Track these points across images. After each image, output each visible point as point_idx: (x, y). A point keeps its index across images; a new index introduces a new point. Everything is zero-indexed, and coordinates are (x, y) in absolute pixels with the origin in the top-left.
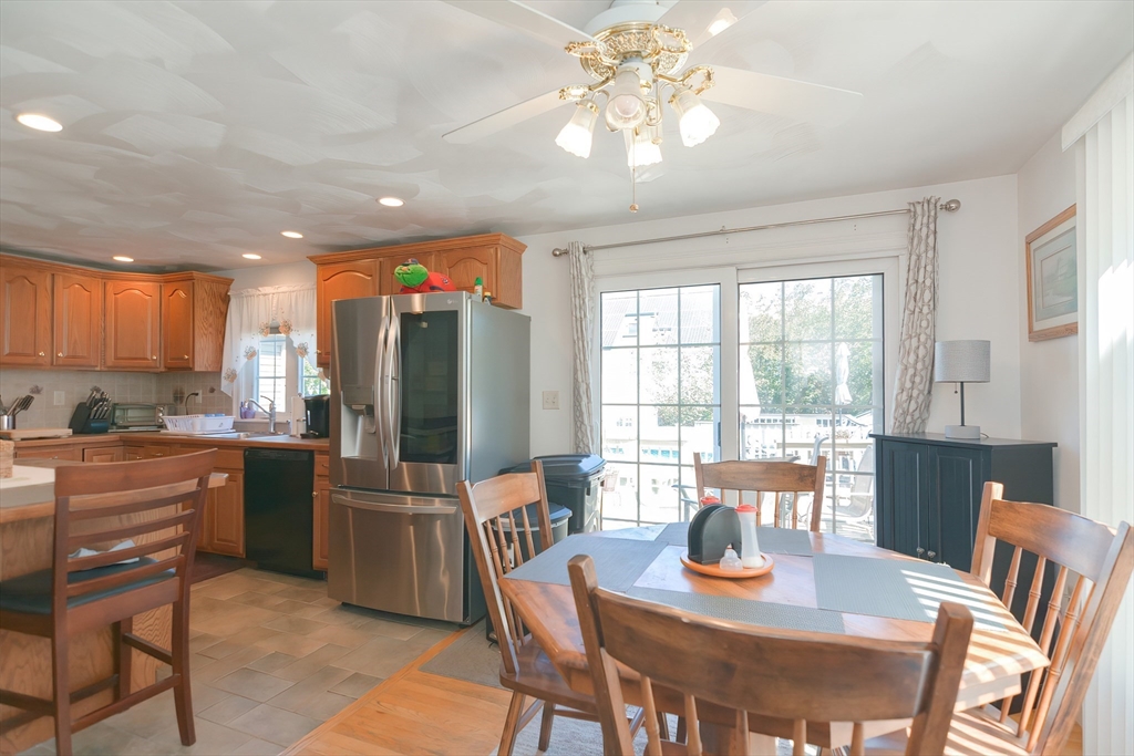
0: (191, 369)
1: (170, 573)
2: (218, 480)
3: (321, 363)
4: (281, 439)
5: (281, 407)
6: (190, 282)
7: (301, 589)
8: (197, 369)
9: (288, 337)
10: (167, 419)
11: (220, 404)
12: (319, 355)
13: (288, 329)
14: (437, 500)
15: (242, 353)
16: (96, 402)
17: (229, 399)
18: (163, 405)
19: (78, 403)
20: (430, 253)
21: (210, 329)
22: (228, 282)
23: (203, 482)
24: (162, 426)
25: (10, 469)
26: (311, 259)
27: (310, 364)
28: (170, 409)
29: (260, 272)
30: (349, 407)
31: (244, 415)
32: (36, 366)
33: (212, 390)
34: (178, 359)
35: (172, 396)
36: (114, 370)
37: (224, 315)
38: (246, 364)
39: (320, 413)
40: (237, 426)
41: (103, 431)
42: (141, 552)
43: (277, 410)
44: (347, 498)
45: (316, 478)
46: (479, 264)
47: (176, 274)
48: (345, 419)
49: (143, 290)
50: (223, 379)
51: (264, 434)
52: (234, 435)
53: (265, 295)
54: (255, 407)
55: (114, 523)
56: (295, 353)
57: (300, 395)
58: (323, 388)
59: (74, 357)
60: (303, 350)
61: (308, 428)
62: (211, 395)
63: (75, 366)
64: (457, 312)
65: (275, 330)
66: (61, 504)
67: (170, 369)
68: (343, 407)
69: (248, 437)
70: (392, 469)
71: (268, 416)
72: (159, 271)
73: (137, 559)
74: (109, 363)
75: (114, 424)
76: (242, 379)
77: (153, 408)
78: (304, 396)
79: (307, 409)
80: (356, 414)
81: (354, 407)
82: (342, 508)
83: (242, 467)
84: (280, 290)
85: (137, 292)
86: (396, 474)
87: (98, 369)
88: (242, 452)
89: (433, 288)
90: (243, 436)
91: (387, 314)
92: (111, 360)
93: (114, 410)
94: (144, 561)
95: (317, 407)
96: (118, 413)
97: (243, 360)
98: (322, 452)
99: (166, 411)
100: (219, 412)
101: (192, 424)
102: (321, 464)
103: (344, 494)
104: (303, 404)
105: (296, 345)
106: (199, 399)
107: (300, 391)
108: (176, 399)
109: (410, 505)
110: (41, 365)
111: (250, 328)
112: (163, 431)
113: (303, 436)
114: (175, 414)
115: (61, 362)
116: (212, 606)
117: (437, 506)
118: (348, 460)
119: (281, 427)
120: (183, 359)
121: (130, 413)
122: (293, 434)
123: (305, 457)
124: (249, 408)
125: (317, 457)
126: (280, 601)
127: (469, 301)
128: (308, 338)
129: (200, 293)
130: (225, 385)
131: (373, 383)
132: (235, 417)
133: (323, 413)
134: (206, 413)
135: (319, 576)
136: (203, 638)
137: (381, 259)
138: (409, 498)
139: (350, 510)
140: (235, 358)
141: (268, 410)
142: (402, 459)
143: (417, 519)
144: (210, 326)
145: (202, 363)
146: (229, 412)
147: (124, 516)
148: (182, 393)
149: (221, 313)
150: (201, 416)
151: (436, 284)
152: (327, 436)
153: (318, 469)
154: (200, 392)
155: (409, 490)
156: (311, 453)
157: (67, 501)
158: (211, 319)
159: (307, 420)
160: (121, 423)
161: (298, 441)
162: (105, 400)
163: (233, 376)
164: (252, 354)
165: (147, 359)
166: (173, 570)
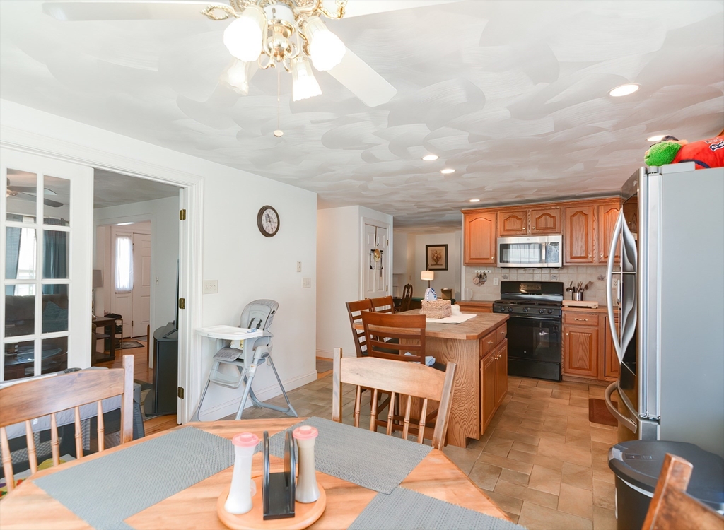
32: (588, 264)
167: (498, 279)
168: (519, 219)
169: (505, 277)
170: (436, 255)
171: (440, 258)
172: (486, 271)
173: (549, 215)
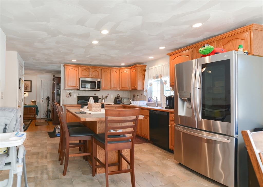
0: (137, 89)
1: (130, 141)
2: (141, 117)
3: (171, 86)
4: (159, 108)
5: (159, 99)
6: (136, 67)
7: (165, 154)
8: (138, 89)
9: (161, 79)
10: (132, 102)
11: (143, 98)
12: (170, 83)
13: (161, 76)
14: (218, 135)
15: (149, 85)
16: (118, 97)
17: (146, 97)
18: (131, 98)
19: (115, 97)
20: (214, 42)
21: (141, 79)
22: (145, 66)
23: (137, 117)
24: (131, 103)
25: (101, 109)
26: (168, 54)
27: (167, 87)
28: (132, 99)
29: (153, 62)
30: (181, 99)
31: (149, 101)
32: (108, 89)
33: (142, 95)
34: (134, 87)
35: (133, 96)
36: (121, 90)
37: (144, 75)
38: (150, 87)
39: (171, 101)
40: (147, 104)
41: (119, 104)
42: (124, 133)
43: (158, 100)
44: (180, 128)
45: (170, 121)
46: (239, 40)
47: (133, 66)
48: (180, 102)
49: (127, 71)
50: (144, 92)
51: (154, 107)
52: (147, 106)
53: (154, 68)
54: (152, 99)
55: (118, 125)
56: (163, 83)
57: (165, 96)
58: (172, 93)
59: (114, 87)
60: (166, 82)
61: (167, 105)
62: (141, 96)
63: (115, 89)
64: (230, 60)
65: (157, 77)
66: (106, 118)
67: (132, 89)
68: (179, 99)
69: (150, 107)
70: (198, 121)
71: (155, 102)
72: (130, 66)
73: (123, 135)
74: (121, 89)
75: (121, 102)
76: (149, 91)
77: (129, 99)
78: (166, 96)
79: (167, 100)
80: (183, 101)
81: (183, 99)
82: (179, 132)
83: (149, 115)
84: (159, 66)
85: (126, 71)
86: (200, 123)
87: (118, 90)
88: (149, 111)
89: (216, 53)
90: (149, 107)
91: (195, 65)
92: (121, 88)
93: (121, 99)
94: (124, 136)
95: (170, 99)
96: (122, 100)
97: (149, 86)
98: (172, 113)
99: (131, 100)
100: (143, 100)
101: (137, 103)
102: (171, 116)
103: (180, 127)
104: (166, 98)
105: (163, 81)
106: (139, 97)
107: (164, 95)
108: (134, 97)
109: (205, 135)
110: (109, 89)
111: (151, 78)
112: (131, 104)
113: (166, 108)
114: (134, 101)
115: (112, 88)
116: (141, 151)
117: (217, 138)
118: (181, 116)
119: (159, 105)
120: (135, 87)
121: (125, 100)
122: (163, 106)
123: (166, 114)
124: (151, 99)
125: (170, 115)
126: (159, 156)
127: (236, 55)
128: (167, 79)
129: (139, 70)
130: (144, 93)
131: (190, 90)
132: (147, 102)
133: (172, 101)
134: (140, 100)
135: (171, 151)
136: (139, 160)
137: (192, 49)
138: (205, 132)
139: (181, 132)
140: (147, 86)
141: (156, 100)
142: (203, 118)
143: (208, 141)
144: (141, 78)
145: (139, 88)
146: (146, 100)
147: (120, 123)
148: (135, 95)
149: (144, 74)
150: (139, 101)
151: (217, 52)
152: (173, 108)
153: (170, 118)
154: (139, 95)
155: (204, 129)
156: (168, 113)
157: (107, 117)
158: (141, 76)
159: (167, 103)
160: (123, 102)
161: (164, 109)
162: (119, 97)
163: (146, 91)
164: (151, 85)
165: (127, 87)
166: (130, 140)
167: (76, 95)
168: (87, 71)
169: (79, 94)
170: (26, 85)
171: (28, 87)
172: (72, 92)
173: (97, 71)
